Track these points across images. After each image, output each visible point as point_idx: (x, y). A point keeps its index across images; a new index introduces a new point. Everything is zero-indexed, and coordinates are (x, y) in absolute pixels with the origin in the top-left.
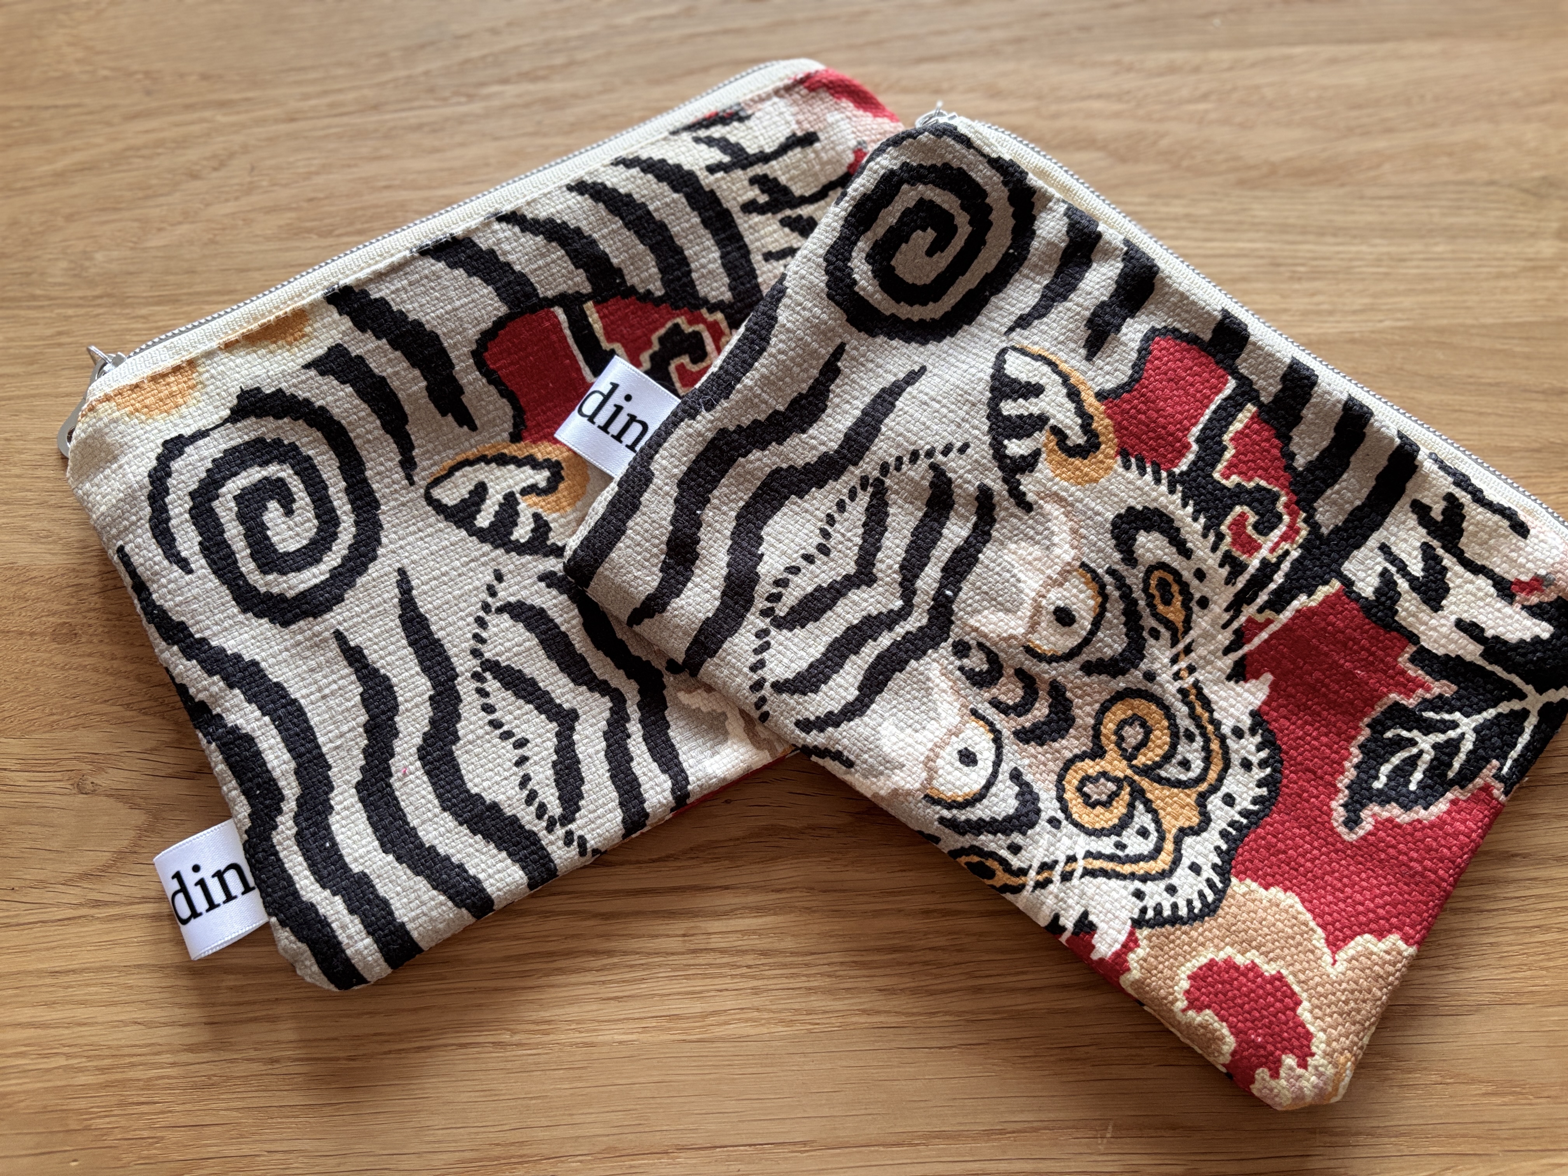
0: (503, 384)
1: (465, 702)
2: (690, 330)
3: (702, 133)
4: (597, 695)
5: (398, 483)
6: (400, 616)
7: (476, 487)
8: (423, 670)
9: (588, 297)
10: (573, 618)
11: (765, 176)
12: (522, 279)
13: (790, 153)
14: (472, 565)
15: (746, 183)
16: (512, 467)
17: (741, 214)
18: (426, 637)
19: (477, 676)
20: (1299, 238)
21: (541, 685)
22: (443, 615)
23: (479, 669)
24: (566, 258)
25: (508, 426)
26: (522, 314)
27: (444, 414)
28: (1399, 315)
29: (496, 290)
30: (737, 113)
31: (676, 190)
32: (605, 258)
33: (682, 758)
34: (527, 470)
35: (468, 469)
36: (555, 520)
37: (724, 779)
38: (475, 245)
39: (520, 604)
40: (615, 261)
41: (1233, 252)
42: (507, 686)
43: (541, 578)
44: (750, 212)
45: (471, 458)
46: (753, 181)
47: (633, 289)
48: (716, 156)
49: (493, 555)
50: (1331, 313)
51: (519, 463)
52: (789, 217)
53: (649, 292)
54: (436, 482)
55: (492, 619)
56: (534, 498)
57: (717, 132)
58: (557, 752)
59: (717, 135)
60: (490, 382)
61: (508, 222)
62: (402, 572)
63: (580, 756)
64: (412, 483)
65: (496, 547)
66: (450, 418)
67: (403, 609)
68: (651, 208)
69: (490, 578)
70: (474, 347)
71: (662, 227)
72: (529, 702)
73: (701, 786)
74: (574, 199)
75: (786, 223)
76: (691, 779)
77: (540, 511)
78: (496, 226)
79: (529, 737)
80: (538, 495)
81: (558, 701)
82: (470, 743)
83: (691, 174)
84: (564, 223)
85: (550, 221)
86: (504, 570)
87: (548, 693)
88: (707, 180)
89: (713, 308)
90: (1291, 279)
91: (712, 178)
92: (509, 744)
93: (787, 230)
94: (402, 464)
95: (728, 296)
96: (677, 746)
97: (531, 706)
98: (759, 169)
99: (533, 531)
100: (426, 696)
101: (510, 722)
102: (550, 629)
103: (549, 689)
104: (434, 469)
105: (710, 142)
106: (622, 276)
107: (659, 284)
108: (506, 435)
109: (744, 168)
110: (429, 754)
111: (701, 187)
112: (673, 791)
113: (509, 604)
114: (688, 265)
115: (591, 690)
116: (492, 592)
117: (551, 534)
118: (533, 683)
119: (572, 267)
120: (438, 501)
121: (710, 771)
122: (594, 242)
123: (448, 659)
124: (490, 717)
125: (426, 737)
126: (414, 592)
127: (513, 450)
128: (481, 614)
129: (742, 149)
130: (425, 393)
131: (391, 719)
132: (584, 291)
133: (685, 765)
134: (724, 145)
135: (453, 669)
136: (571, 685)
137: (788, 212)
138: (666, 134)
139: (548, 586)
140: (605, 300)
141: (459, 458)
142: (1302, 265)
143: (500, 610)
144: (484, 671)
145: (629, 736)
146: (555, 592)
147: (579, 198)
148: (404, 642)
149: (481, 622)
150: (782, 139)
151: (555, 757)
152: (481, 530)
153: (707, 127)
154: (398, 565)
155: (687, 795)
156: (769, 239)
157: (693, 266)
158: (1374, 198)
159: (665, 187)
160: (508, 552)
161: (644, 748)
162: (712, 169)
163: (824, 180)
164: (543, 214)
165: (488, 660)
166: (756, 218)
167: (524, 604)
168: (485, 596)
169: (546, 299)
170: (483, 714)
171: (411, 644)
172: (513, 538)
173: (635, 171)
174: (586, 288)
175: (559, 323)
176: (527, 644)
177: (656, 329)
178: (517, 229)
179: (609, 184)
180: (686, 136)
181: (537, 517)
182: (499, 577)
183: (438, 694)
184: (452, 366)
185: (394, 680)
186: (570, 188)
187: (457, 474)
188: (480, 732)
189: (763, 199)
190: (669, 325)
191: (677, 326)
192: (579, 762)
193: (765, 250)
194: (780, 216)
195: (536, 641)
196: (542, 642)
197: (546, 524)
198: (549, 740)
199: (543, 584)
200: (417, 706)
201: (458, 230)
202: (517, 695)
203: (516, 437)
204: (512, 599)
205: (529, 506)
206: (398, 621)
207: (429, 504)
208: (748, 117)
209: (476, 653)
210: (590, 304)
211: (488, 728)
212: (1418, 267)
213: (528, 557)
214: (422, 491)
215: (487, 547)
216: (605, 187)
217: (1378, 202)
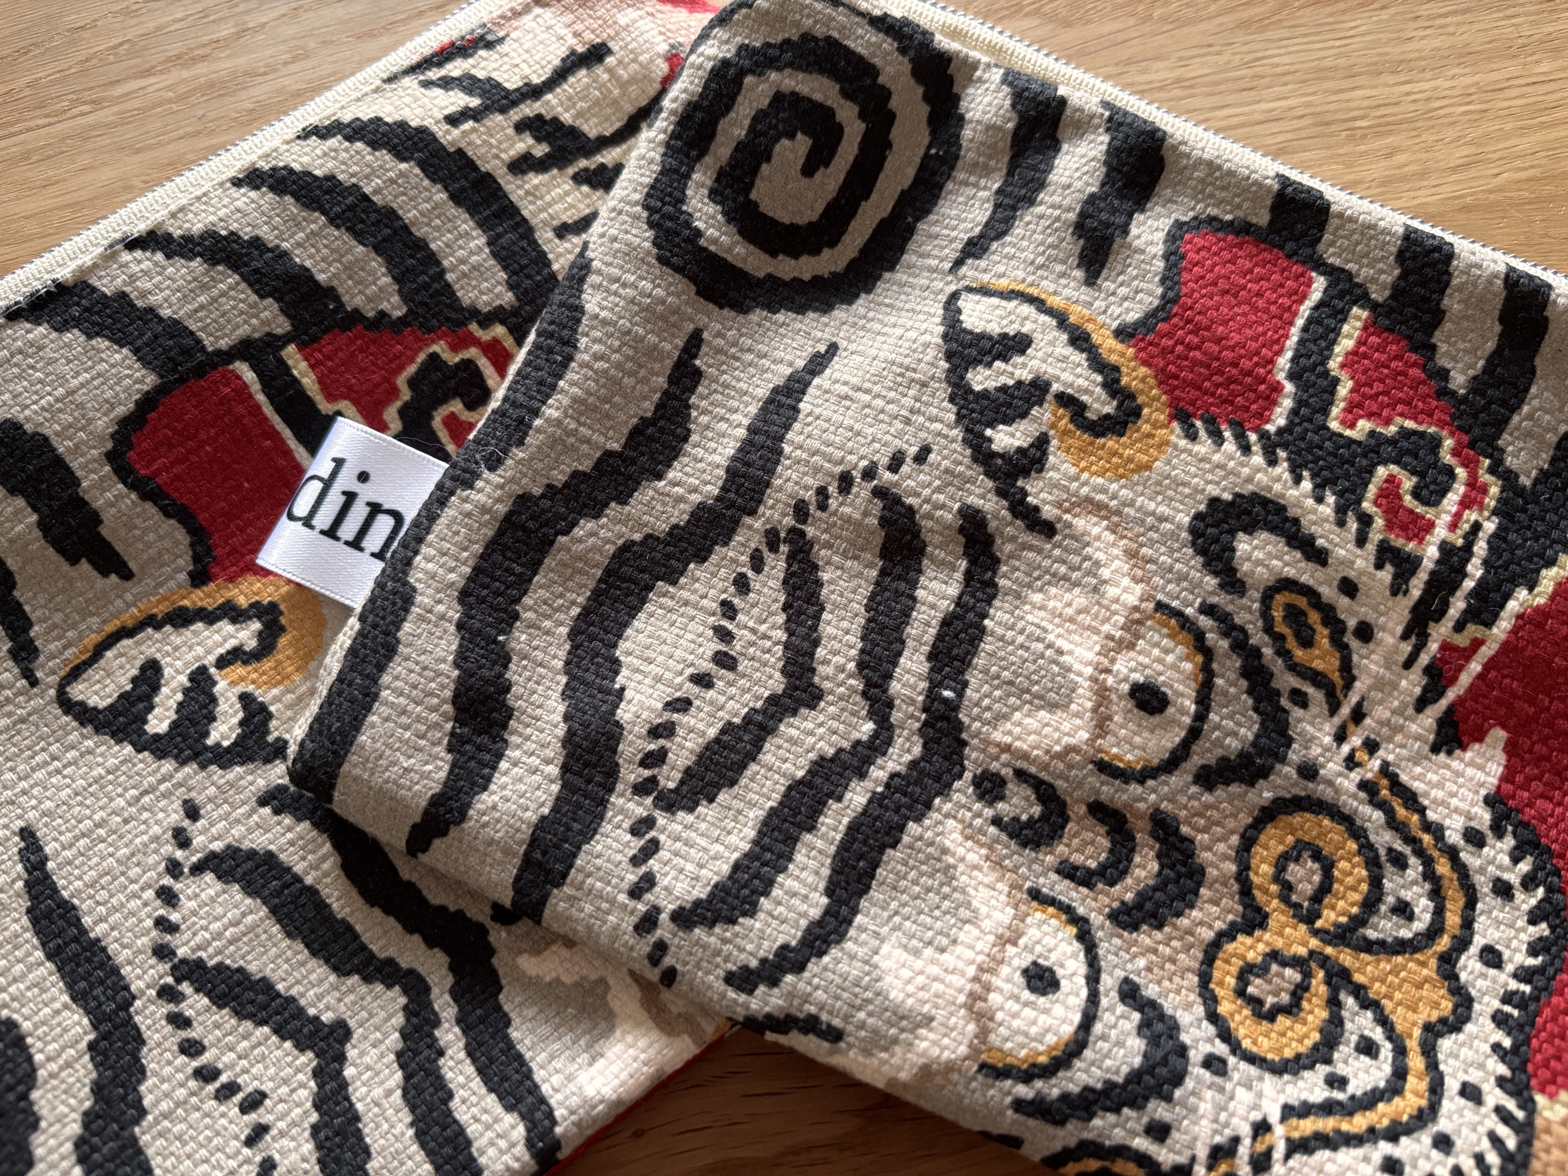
0: (167, 496)
1: (151, 1043)
2: (457, 359)
3: (434, 74)
4: (379, 987)
5: (11, 686)
6: (29, 911)
7: (143, 669)
8: (74, 999)
9: (287, 339)
10: (324, 859)
11: (539, 117)
12: (176, 328)
13: (572, 80)
14: (146, 799)
15: (510, 131)
16: (199, 626)
17: (510, 177)
18: (76, 940)
19: (168, 994)
20: (1346, 84)
21: (280, 987)
22: (103, 895)
23: (170, 980)
24: (243, 285)
25: (185, 562)
26: (182, 380)
27: (73, 560)
28: (1518, 163)
29: (136, 352)
30: (482, 38)
31: (403, 159)
32: (306, 276)
33: (539, 1075)
34: (226, 627)
35: (126, 642)
36: (276, 699)
37: (619, 1102)
38: (94, 289)
39: (232, 852)
40: (321, 277)
41: (1257, 117)
42: (219, 1001)
43: (263, 801)
44: (524, 172)
45: (130, 624)
46: (521, 127)
47: (357, 315)
48: (458, 100)
49: (179, 776)
50: (1423, 175)
51: (210, 617)
52: (586, 170)
53: (382, 314)
54: (76, 673)
55: (184, 887)
56: (238, 670)
57: (455, 68)
58: (317, 1106)
59: (456, 73)
60: (145, 496)
61: (144, 249)
62: (27, 834)
63: (359, 1106)
64: (34, 682)
65: (183, 763)
66: (85, 566)
67: (32, 898)
68: (367, 190)
69: (176, 817)
70: (109, 445)
71: (390, 215)
72: (260, 1023)
73: (578, 1124)
74: (245, 197)
75: (579, 179)
76: (558, 1113)
77: (251, 688)
78: (126, 257)
79: (267, 1086)
80: (245, 663)
81: (312, 1011)
82: (165, 1116)
83: (423, 131)
84: (232, 233)
85: (210, 234)
86: (199, 799)
87: (292, 1000)
88: (448, 136)
89: (487, 320)
90: (1351, 139)
91: (456, 132)
92: (232, 1108)
93: (585, 188)
94: (14, 654)
95: (508, 298)
96: (528, 1055)
97: (266, 1029)
98: (528, 109)
99: (241, 723)
100: (83, 1045)
101: (232, 1066)
102: (287, 886)
103: (294, 992)
104: (69, 653)
105: (446, 83)
106: (337, 299)
107: (396, 299)
108: (183, 577)
109: (503, 111)
110: (95, 1149)
111: (443, 148)
112: (530, 1143)
113: (213, 855)
114: (438, 263)
115: (367, 979)
116: (182, 839)
117: (273, 724)
118: (266, 986)
119: (254, 297)
120: (82, 704)
121: (590, 1092)
122: (284, 255)
123: (115, 971)
124: (195, 1064)
125: (89, 1119)
126: (51, 865)
127: (199, 598)
128: (167, 881)
129: (498, 85)
130: (37, 533)
131: (25, 1097)
132: (279, 331)
133: (545, 1089)
134: (469, 83)
135: (126, 988)
136: (333, 978)
137: (583, 163)
138: (378, 83)
139: (277, 812)
140: (314, 339)
141: (110, 628)
142: (1363, 118)
143: (198, 869)
144: (178, 981)
145: (441, 1053)
146: (288, 820)
147: (253, 194)
148: (39, 954)
149: (168, 897)
150: (557, 62)
151: (314, 1117)
152: (157, 737)
153: (440, 65)
154: (20, 823)
155: (556, 1145)
156: (558, 207)
157: (446, 263)
158: (1429, 18)
159: (384, 156)
160: (203, 767)
161: (469, 1069)
162: (453, 120)
163: (629, 108)
164: (196, 225)
165: (183, 961)
166: (535, 179)
167: (238, 850)
168: (169, 849)
169: (219, 352)
170: (183, 1059)
171: (49, 957)
172: (209, 742)
173: (334, 142)
174: (282, 326)
175: (245, 386)
176: (249, 919)
177: (402, 368)
178: (159, 256)
179: (296, 167)
180: (410, 82)
181: (246, 699)
182: (192, 812)
183: (103, 1036)
184: (76, 482)
185: (26, 1026)
186: (237, 183)
187: (109, 654)
188: (181, 1093)
189: (540, 150)
190: (421, 357)
191: (434, 357)
192: (357, 1118)
193: (556, 223)
194: (571, 171)
195: (264, 911)
196: (274, 911)
197: (263, 709)
198: (303, 1085)
199: (267, 811)
200: (68, 1065)
201: (65, 274)
202: (240, 1014)
203: (199, 578)
204: (217, 846)
205: (233, 684)
206: (25, 921)
207: (66, 713)
208: (501, 40)
209: (162, 952)
210: (291, 348)
211: (193, 1084)
212: (1522, 96)
213: (238, 769)
214: (52, 692)
215: (168, 766)
216: (291, 171)
217: (1438, 22)
